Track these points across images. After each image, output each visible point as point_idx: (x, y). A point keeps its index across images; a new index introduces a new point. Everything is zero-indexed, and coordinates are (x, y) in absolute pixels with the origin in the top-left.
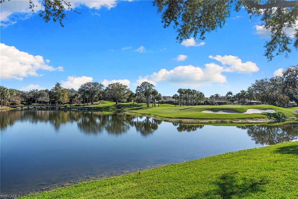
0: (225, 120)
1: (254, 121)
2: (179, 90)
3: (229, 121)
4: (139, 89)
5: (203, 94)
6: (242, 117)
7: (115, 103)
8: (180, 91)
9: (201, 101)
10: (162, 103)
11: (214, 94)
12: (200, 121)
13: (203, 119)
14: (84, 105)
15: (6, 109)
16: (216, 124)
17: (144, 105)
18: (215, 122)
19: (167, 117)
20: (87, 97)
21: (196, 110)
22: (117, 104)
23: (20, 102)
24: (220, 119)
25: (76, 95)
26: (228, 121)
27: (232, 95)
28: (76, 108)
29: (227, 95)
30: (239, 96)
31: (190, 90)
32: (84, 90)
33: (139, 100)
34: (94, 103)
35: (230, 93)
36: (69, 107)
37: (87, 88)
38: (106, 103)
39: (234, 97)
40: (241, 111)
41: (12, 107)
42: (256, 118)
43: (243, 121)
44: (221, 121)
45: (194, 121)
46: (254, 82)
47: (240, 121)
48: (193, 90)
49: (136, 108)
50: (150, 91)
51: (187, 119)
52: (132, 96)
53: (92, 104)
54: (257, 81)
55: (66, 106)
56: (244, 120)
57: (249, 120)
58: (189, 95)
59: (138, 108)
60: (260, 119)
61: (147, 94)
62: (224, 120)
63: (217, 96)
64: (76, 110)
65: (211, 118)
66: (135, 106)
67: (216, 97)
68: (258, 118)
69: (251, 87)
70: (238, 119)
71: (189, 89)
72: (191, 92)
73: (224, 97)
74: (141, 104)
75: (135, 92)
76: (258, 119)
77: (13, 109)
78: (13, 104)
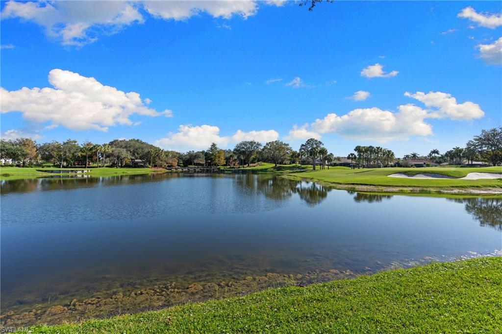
0: (428, 189)
1: (482, 192)
2: (356, 148)
3: (435, 190)
4: (303, 147)
5: (393, 153)
6: (458, 185)
7: (274, 165)
8: (358, 149)
9: (389, 163)
10: (335, 165)
11: (410, 153)
12: (385, 189)
13: (390, 186)
14: (239, 168)
15: (161, 171)
16: (412, 193)
17: (310, 167)
18: (409, 192)
19: (334, 183)
20: (242, 158)
21: (380, 173)
22: (276, 165)
23: (176, 164)
24: (419, 187)
25: (231, 156)
26: (432, 190)
27: (438, 154)
28: (230, 170)
29: (430, 155)
30: (451, 155)
31: (373, 148)
32: (239, 150)
33: (304, 161)
34: (251, 165)
35: (435, 152)
36: (222, 169)
37: (243, 148)
38: (265, 165)
39: (442, 157)
40: (457, 176)
41: (168, 169)
42: (485, 186)
43: (460, 191)
44: (420, 191)
45: (375, 189)
46: (479, 134)
47: (456, 191)
48: (377, 148)
49: (299, 170)
50: (317, 150)
51: (363, 186)
52: (294, 155)
53: (248, 166)
54: (483, 131)
55: (220, 168)
56: (462, 190)
57: (473, 189)
58: (371, 154)
59: (302, 170)
60: (494, 189)
61: (312, 153)
62: (425, 189)
63: (414, 155)
64: (229, 172)
65: (403, 185)
66: (299, 168)
67: (413, 157)
68: (490, 186)
69: (473, 140)
70: (452, 188)
71: (371, 147)
72: (373, 150)
73: (425, 157)
74: (306, 166)
75: (298, 152)
76: (491, 188)
77: (168, 171)
78: (170, 166)
